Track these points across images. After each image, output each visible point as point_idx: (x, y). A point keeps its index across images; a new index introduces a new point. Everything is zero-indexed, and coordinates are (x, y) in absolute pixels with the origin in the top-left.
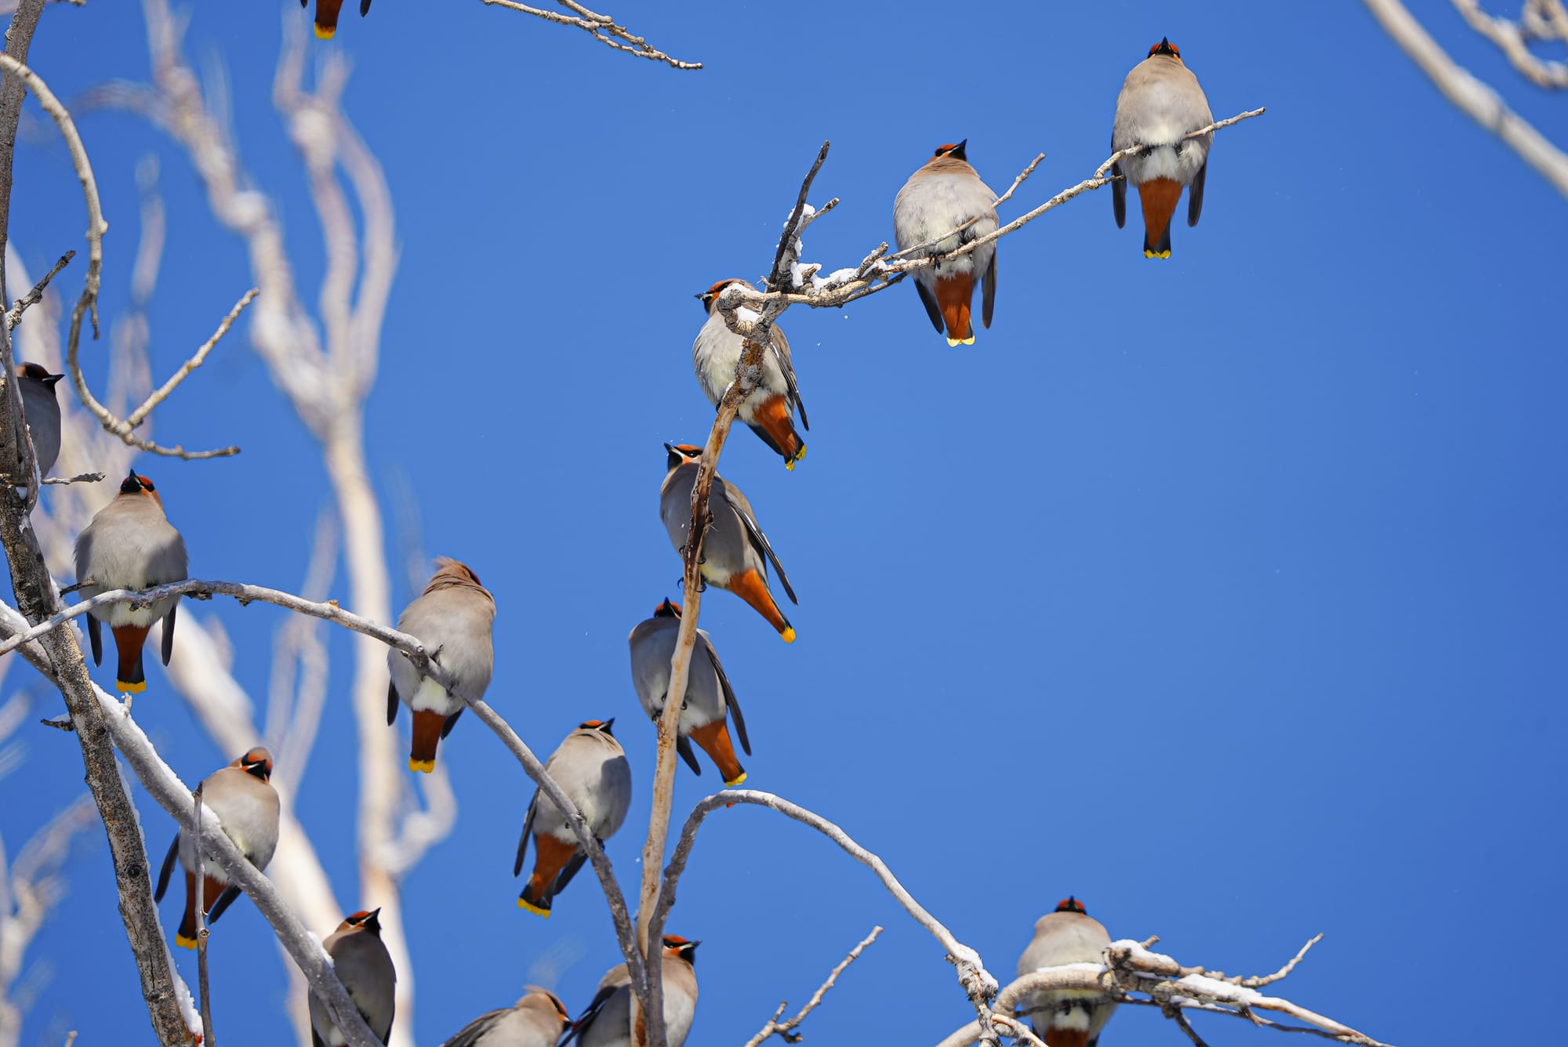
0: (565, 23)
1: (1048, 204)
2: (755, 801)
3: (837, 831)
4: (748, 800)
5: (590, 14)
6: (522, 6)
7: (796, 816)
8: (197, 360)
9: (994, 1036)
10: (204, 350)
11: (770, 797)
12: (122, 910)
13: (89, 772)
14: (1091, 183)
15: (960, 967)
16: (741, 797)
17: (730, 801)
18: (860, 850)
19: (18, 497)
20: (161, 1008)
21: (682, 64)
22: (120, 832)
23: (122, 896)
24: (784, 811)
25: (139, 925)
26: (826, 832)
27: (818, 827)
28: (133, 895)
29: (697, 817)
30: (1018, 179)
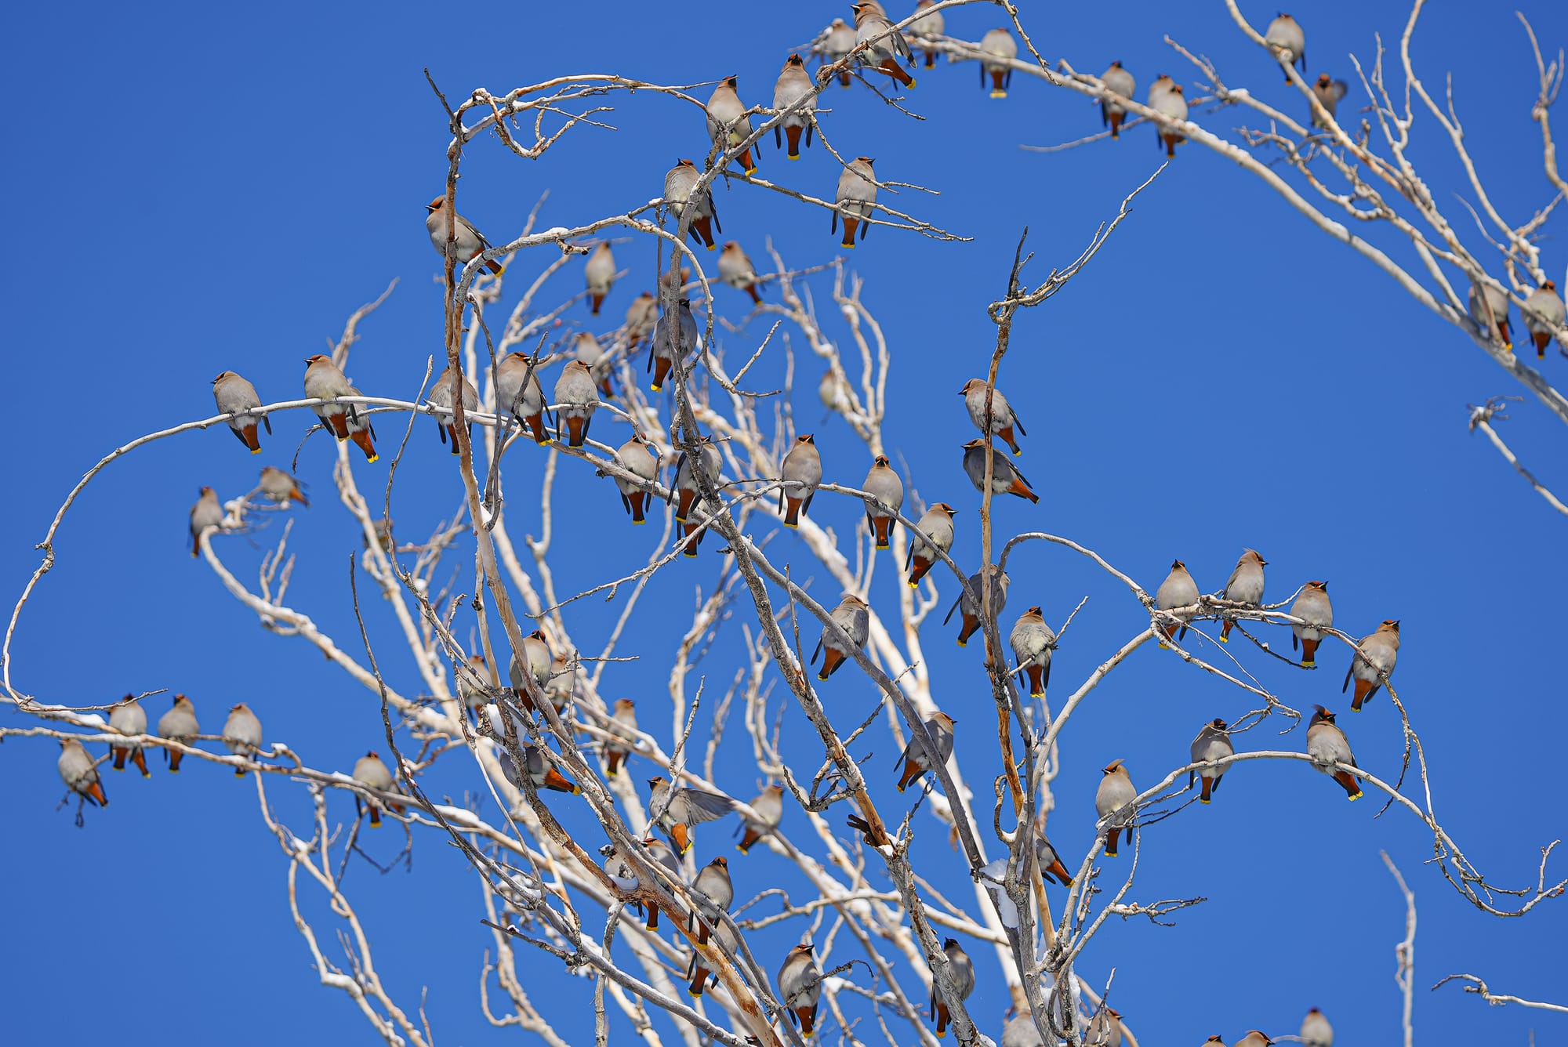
0: (908, 229)
1: (1107, 234)
2: (1034, 537)
3: (1073, 544)
4: (1030, 537)
5: (920, 223)
6: (889, 223)
7: (1053, 540)
8: (758, 353)
9: (1157, 619)
10: (761, 349)
11: (1040, 534)
12: (761, 622)
13: (739, 564)
14: (1121, 216)
15: (1137, 593)
16: (1027, 536)
17: (1022, 539)
18: (1085, 550)
19: (695, 451)
20: (782, 661)
21: (964, 239)
22: (755, 589)
23: (760, 615)
24: (1048, 539)
25: (768, 628)
26: (1068, 545)
27: (1064, 543)
28: (764, 615)
29: (1008, 549)
30: (1097, 234)
